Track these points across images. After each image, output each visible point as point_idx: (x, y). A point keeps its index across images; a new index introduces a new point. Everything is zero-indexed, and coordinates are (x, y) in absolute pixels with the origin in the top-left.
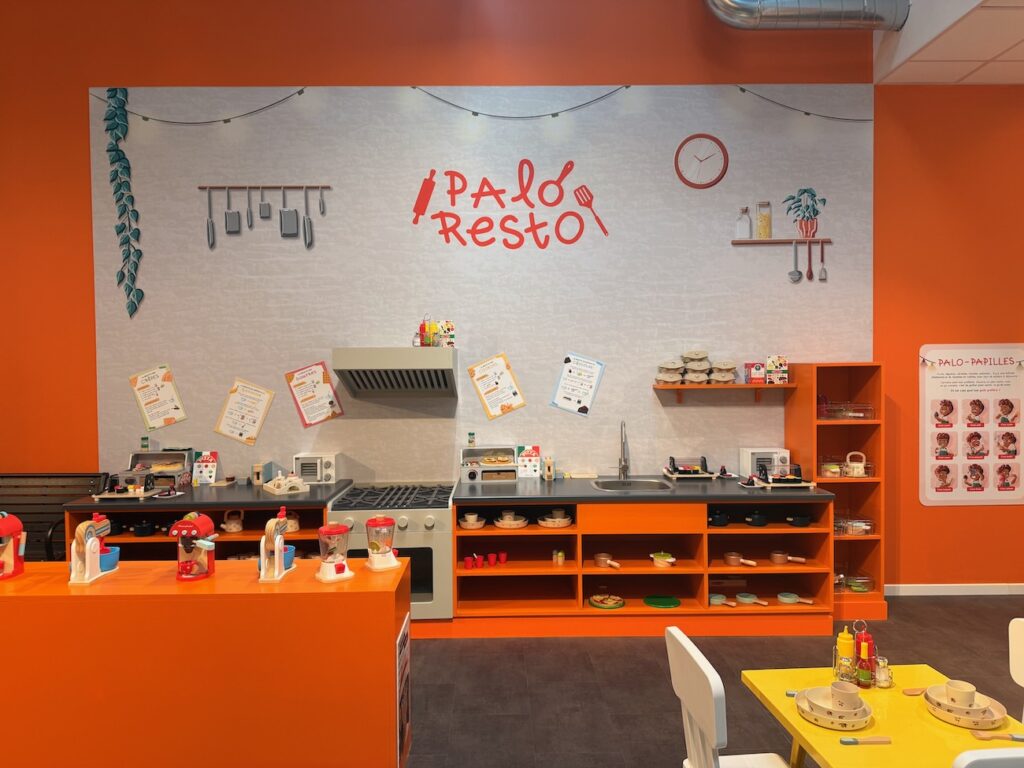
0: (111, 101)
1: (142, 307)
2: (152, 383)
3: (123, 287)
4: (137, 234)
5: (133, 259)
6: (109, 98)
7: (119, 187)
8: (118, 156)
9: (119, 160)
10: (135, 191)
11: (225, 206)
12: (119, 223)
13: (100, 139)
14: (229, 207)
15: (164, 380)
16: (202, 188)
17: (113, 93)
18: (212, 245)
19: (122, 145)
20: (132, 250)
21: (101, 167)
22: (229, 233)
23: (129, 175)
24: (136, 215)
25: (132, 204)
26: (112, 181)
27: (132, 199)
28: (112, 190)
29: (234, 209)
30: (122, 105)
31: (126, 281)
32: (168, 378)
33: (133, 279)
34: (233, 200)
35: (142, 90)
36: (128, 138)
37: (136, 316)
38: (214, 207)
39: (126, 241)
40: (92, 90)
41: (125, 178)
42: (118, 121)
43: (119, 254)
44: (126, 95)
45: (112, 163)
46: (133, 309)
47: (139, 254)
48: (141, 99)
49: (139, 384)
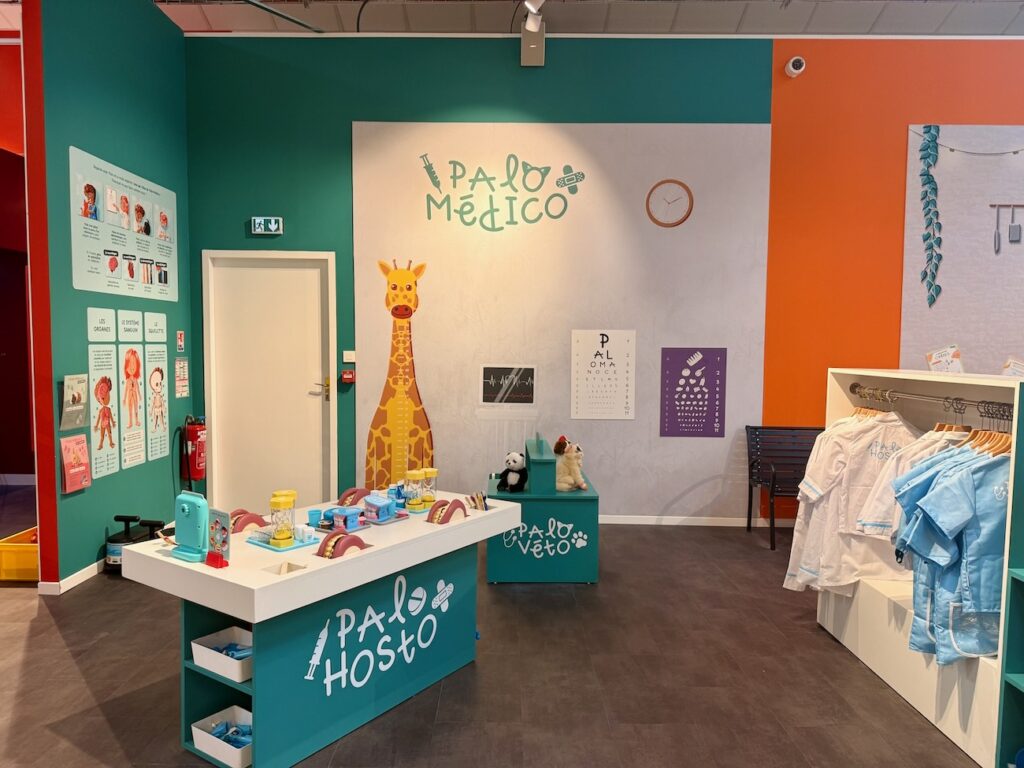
0: (926, 136)
1: (940, 299)
2: (943, 359)
3: (925, 283)
4: (939, 242)
5: (935, 259)
6: (925, 133)
7: (927, 204)
8: (928, 179)
9: (929, 183)
10: (939, 208)
11: (1010, 221)
12: (926, 233)
13: (915, 165)
14: (1013, 221)
15: (954, 356)
16: (992, 206)
17: (928, 129)
18: (997, 251)
19: (932, 171)
20: (934, 254)
21: (914, 187)
22: (1011, 242)
23: (936, 195)
24: (939, 226)
25: (937, 218)
26: (922, 199)
27: (937, 214)
28: (922, 206)
29: (1016, 223)
30: (934, 139)
31: (928, 278)
32: (956, 355)
33: (934, 277)
34: (1016, 216)
35: (950, 127)
36: (937, 164)
37: (934, 306)
38: (1001, 221)
39: (930, 247)
40: (911, 127)
41: (932, 197)
42: (930, 151)
43: (924, 257)
44: (938, 131)
45: (924, 185)
46: (932, 301)
47: (940, 257)
48: (949, 134)
49: (934, 360)
